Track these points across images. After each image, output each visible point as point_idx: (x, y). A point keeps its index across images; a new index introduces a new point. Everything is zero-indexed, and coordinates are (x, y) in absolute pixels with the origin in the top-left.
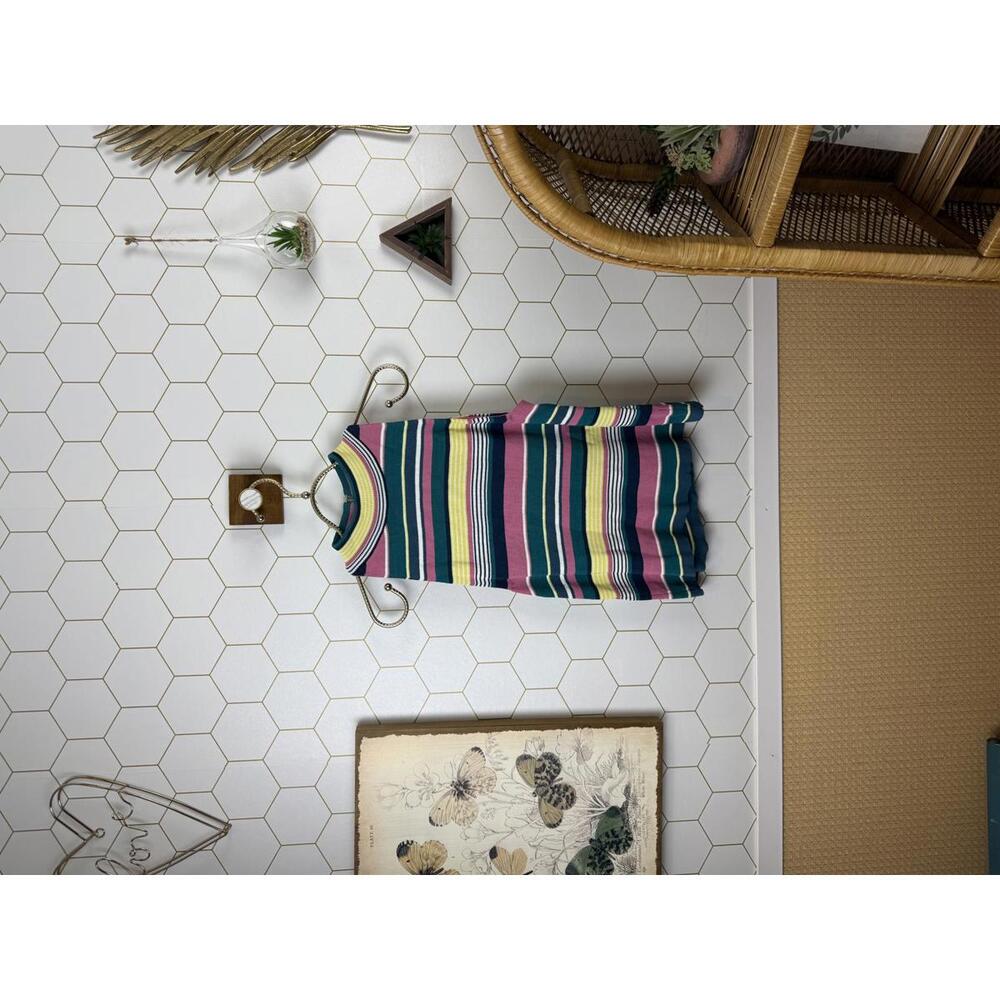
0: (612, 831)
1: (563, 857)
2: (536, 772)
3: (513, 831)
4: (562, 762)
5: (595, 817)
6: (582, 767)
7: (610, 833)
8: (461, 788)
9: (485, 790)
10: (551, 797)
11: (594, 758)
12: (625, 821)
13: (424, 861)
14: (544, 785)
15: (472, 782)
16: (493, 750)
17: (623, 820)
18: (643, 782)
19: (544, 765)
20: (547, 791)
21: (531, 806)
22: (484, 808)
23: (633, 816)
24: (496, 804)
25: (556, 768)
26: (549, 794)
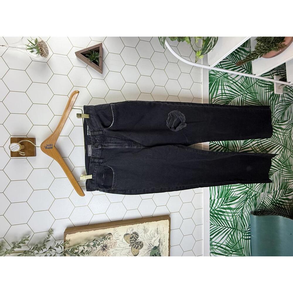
0: (155, 254)
2: (130, 238)
5: (149, 251)
6: (145, 235)
8: (104, 248)
9: (113, 247)
10: (135, 246)
11: (149, 232)
14: (133, 242)
15: (108, 245)
16: (116, 233)
17: (158, 250)
18: (164, 237)
19: (133, 236)
20: (134, 244)
21: (129, 250)
22: (114, 253)
23: (161, 248)
24: (117, 251)
25: (137, 236)
26: (135, 245)
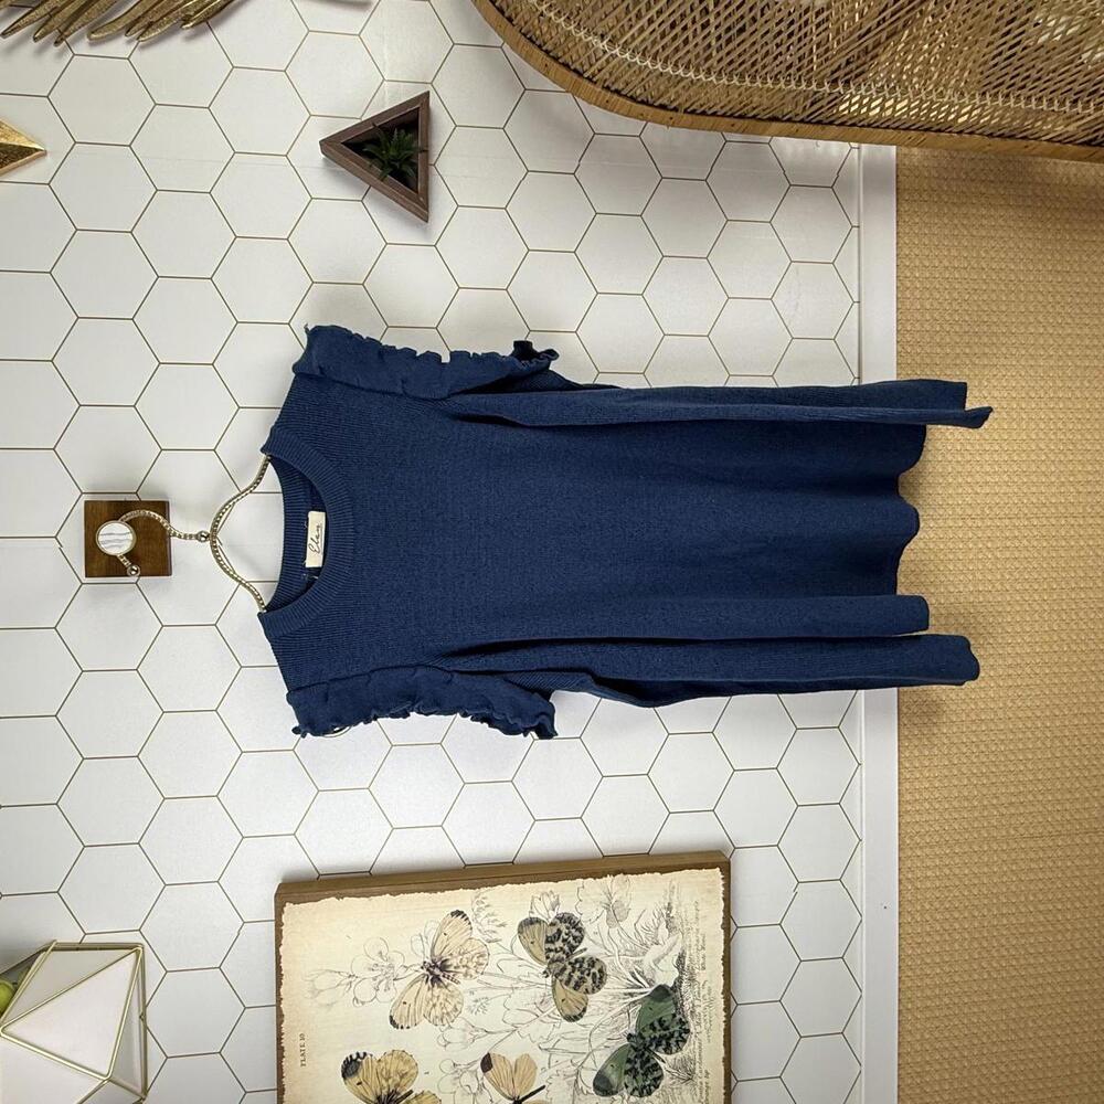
0: (660, 1021)
1: (590, 1062)
2: (547, 942)
3: (515, 1028)
4: (585, 925)
5: (634, 1002)
6: (614, 932)
7: (656, 1024)
8: (437, 971)
9: (472, 972)
10: (570, 976)
11: (632, 918)
12: (678, 1006)
13: (383, 1082)
14: (560, 960)
15: (453, 962)
16: (483, 914)
18: (703, 948)
19: (559, 931)
20: (564, 969)
21: (542, 991)
22: (473, 998)
23: (689, 996)
24: (490, 991)
25: (577, 934)
26: (567, 972)
